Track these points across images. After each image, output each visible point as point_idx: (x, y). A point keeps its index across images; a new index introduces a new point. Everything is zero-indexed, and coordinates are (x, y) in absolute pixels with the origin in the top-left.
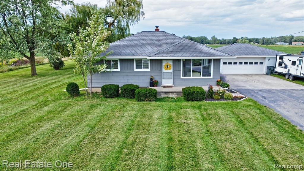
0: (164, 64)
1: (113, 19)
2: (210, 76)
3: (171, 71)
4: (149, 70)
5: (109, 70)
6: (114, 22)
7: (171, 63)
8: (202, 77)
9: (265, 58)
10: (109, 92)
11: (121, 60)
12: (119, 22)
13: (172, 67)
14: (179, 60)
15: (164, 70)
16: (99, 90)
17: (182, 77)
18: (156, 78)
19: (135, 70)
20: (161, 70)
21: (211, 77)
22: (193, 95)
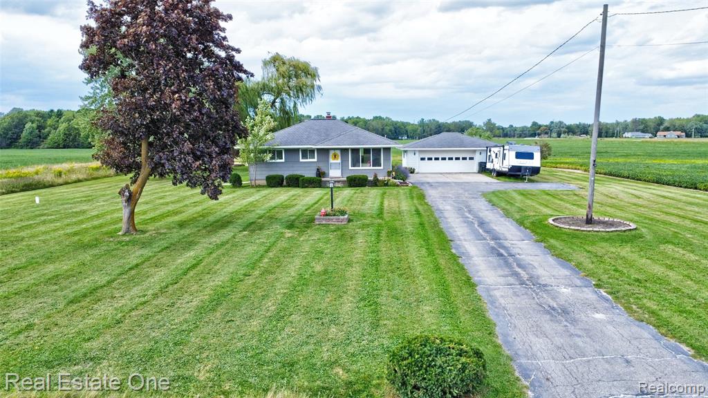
0: (332, 153)
1: (273, 98)
2: (380, 166)
3: (339, 161)
4: (315, 160)
5: (274, 161)
6: (274, 102)
7: (338, 152)
8: (372, 168)
9: (475, 151)
10: (274, 181)
11: (286, 150)
12: (282, 102)
13: (340, 157)
14: (347, 150)
15: (332, 161)
16: (264, 182)
17: (350, 168)
18: (323, 169)
19: (301, 160)
20: (328, 161)
21: (382, 168)
22: (355, 181)
